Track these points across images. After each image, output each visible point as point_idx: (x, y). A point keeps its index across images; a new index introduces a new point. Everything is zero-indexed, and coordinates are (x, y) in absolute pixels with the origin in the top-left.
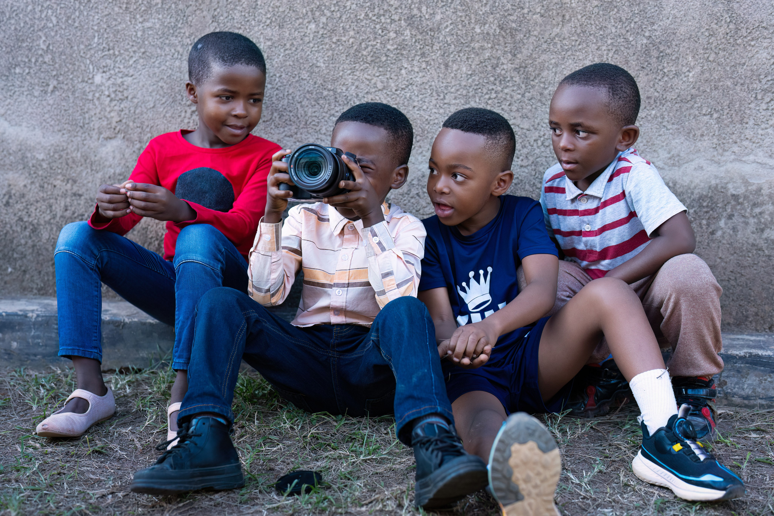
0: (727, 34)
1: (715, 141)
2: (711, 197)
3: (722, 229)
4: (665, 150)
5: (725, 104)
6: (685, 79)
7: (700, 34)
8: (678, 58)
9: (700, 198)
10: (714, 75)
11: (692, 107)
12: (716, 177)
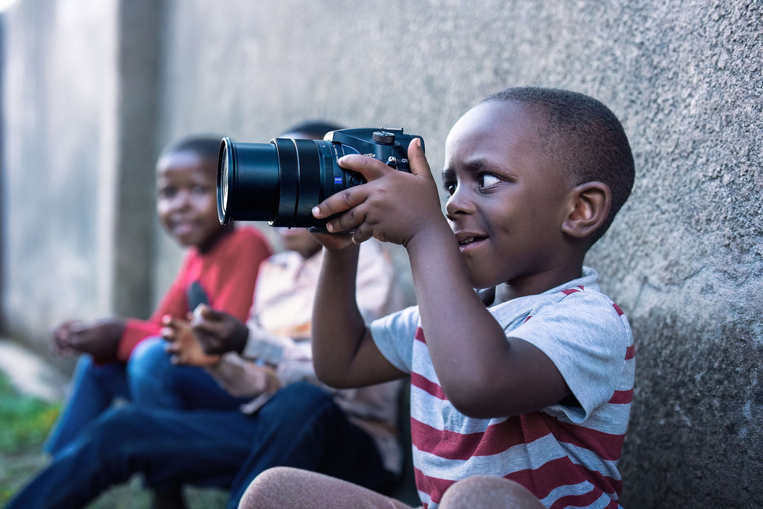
0: (747, 7)
1: (727, 231)
2: (725, 351)
3: (747, 422)
4: (660, 252)
5: (742, 153)
6: (685, 112)
7: (706, 19)
8: (676, 74)
9: (710, 351)
10: (726, 96)
11: (694, 167)
12: (733, 308)
